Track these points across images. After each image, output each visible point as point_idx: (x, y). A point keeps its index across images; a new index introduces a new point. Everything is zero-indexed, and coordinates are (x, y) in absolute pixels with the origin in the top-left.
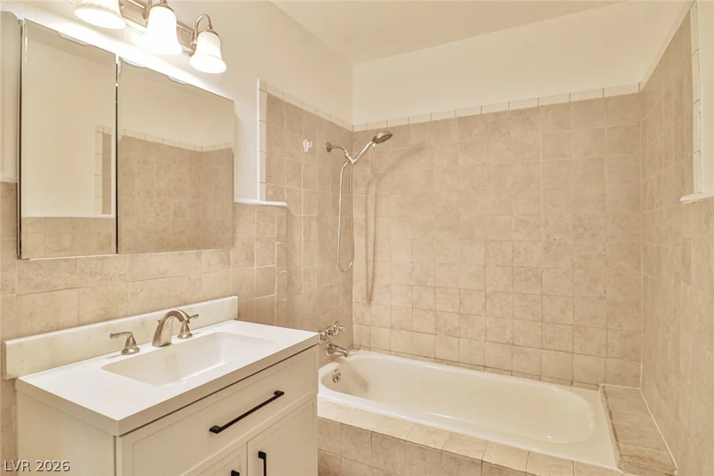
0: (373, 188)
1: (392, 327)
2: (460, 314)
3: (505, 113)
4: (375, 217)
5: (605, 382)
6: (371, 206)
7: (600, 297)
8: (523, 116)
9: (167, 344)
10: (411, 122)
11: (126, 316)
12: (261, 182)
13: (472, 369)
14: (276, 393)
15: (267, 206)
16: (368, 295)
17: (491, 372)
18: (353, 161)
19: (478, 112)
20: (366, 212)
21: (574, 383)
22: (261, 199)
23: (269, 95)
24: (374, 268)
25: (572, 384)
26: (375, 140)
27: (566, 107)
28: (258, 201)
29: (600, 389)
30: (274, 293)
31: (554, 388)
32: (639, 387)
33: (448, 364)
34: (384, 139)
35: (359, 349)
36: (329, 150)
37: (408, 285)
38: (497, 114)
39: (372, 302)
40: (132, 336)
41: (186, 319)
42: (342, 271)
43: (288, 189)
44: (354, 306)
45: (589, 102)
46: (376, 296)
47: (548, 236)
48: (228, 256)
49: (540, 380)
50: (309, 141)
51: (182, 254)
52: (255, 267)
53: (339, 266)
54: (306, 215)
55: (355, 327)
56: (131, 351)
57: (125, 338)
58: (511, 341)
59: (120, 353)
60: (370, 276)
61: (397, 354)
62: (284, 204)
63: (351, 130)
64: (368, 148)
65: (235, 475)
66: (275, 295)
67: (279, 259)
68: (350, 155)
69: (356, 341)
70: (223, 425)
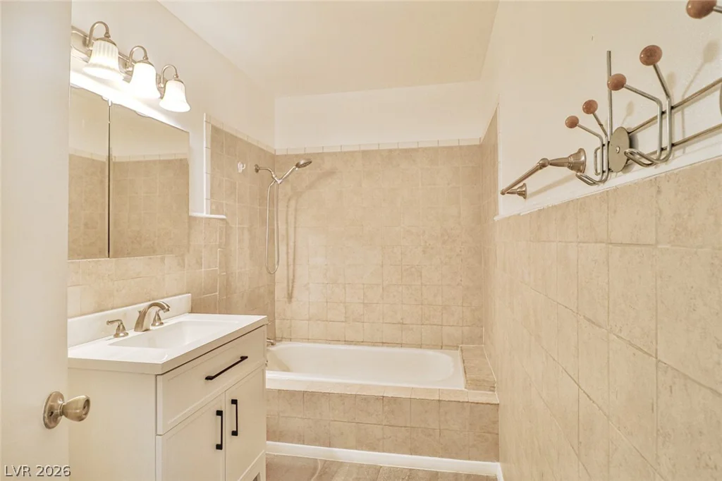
0: (293, 203)
1: (309, 320)
2: (363, 303)
3: (396, 150)
4: (295, 227)
5: (462, 343)
6: (291, 219)
7: (458, 285)
8: (408, 153)
9: (147, 330)
10: (325, 151)
11: (112, 309)
12: (207, 199)
13: (374, 346)
14: (241, 358)
15: (211, 218)
16: (288, 294)
17: (387, 346)
18: (279, 182)
19: (375, 148)
20: (287, 223)
21: (443, 347)
22: (207, 214)
23: (212, 126)
24: (294, 271)
25: (442, 348)
26: (298, 165)
27: (436, 150)
28: (204, 215)
29: (460, 349)
30: (216, 292)
31: (430, 353)
32: (482, 344)
33: (355, 344)
34: (305, 165)
35: (281, 341)
36: (257, 171)
37: (323, 283)
38: (390, 151)
39: (293, 300)
40: (122, 323)
41: (167, 308)
42: (270, 273)
43: (226, 204)
44: (277, 304)
45: (451, 148)
46: (295, 294)
47: (426, 242)
48: (183, 260)
49: (421, 348)
50: (243, 163)
51: (150, 258)
52: (203, 270)
53: (267, 269)
54: (240, 226)
55: (277, 321)
56: (121, 334)
57: (116, 324)
58: (401, 321)
59: (112, 337)
60: (291, 277)
61: (315, 341)
62: (224, 217)
63: (273, 153)
64: (292, 171)
65: (219, 413)
66: (217, 293)
67: (220, 263)
68: (276, 176)
69: (278, 334)
70: (213, 375)
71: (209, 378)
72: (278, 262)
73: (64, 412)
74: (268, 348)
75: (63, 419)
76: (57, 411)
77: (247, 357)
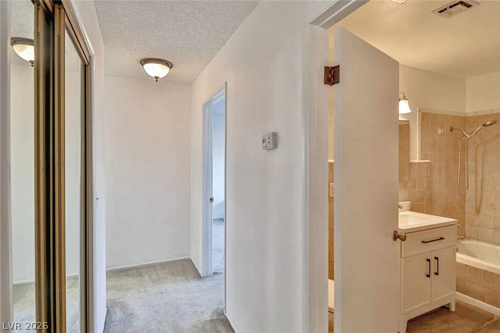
0: (481, 148)
1: (495, 229)
4: (483, 165)
12: (419, 152)
14: (441, 238)
15: (421, 163)
16: (476, 209)
18: (469, 136)
20: (476, 162)
22: (419, 160)
23: (422, 113)
26: (485, 125)
28: (417, 161)
34: (491, 125)
35: (469, 239)
36: (451, 130)
39: (481, 213)
41: (401, 207)
42: (461, 194)
43: (430, 154)
44: (467, 215)
46: (483, 210)
48: (406, 184)
50: (441, 129)
52: (416, 190)
53: (459, 191)
54: (439, 165)
55: (467, 226)
62: (429, 161)
63: (465, 116)
64: (480, 129)
65: (428, 260)
66: (425, 203)
67: (427, 186)
68: (466, 133)
69: (467, 234)
70: (426, 241)
71: (423, 242)
72: (468, 188)
73: (399, 237)
74: (459, 241)
75: (398, 239)
76: (397, 236)
77: (444, 239)
